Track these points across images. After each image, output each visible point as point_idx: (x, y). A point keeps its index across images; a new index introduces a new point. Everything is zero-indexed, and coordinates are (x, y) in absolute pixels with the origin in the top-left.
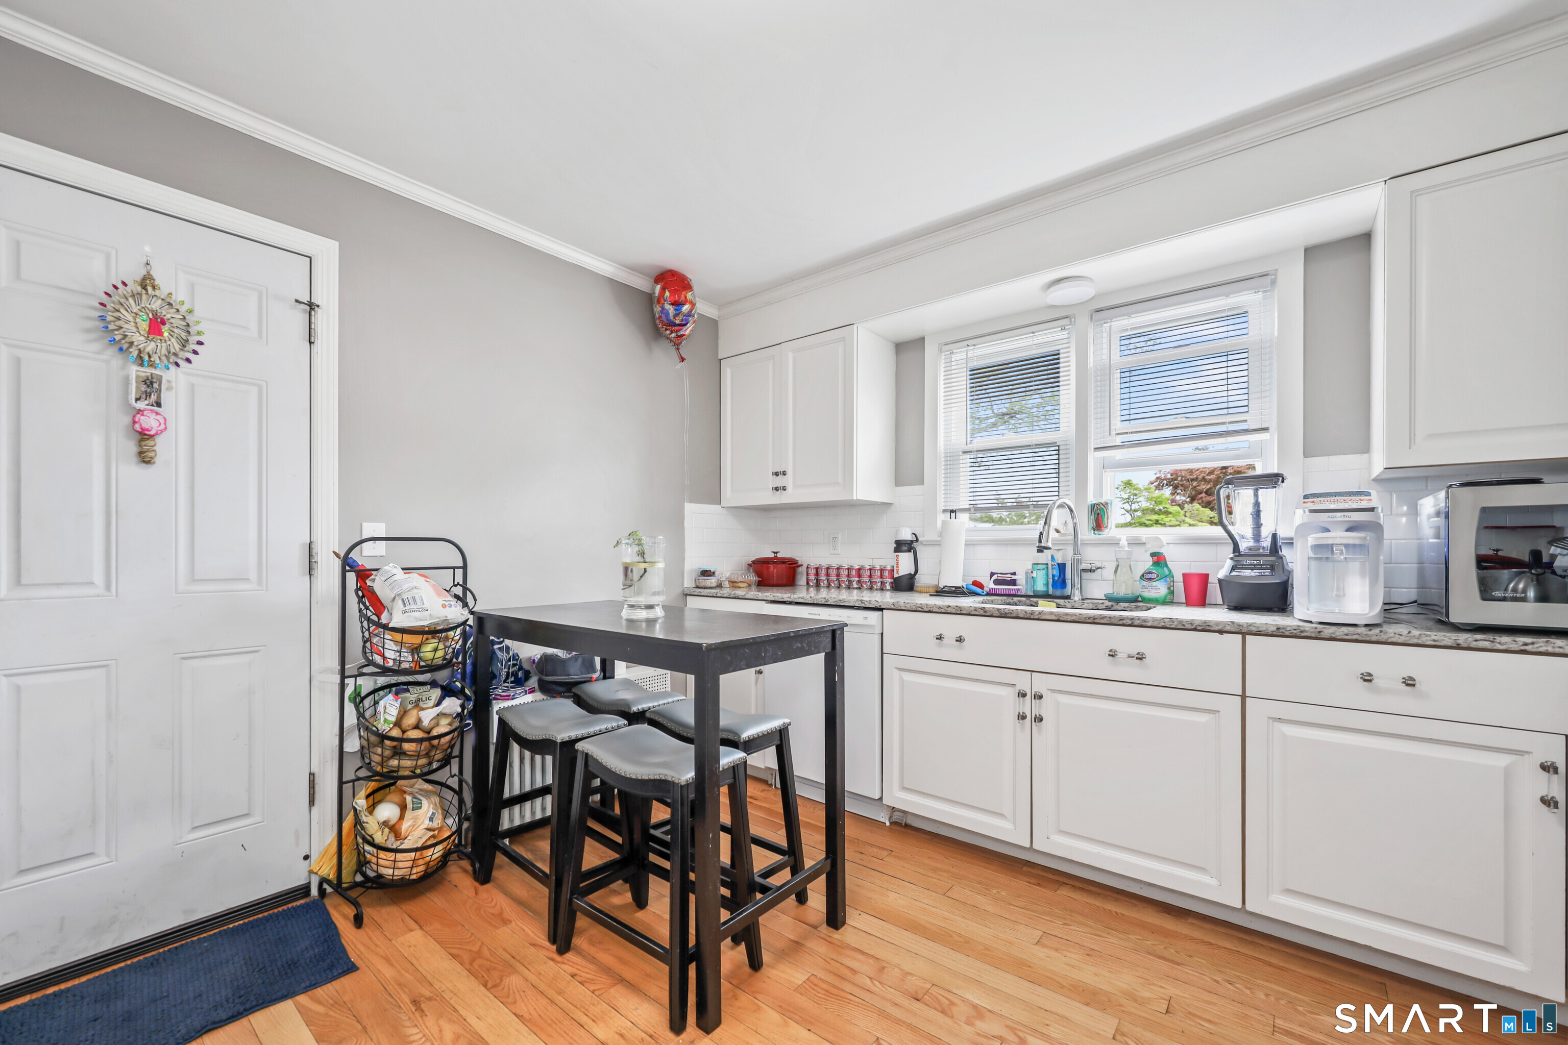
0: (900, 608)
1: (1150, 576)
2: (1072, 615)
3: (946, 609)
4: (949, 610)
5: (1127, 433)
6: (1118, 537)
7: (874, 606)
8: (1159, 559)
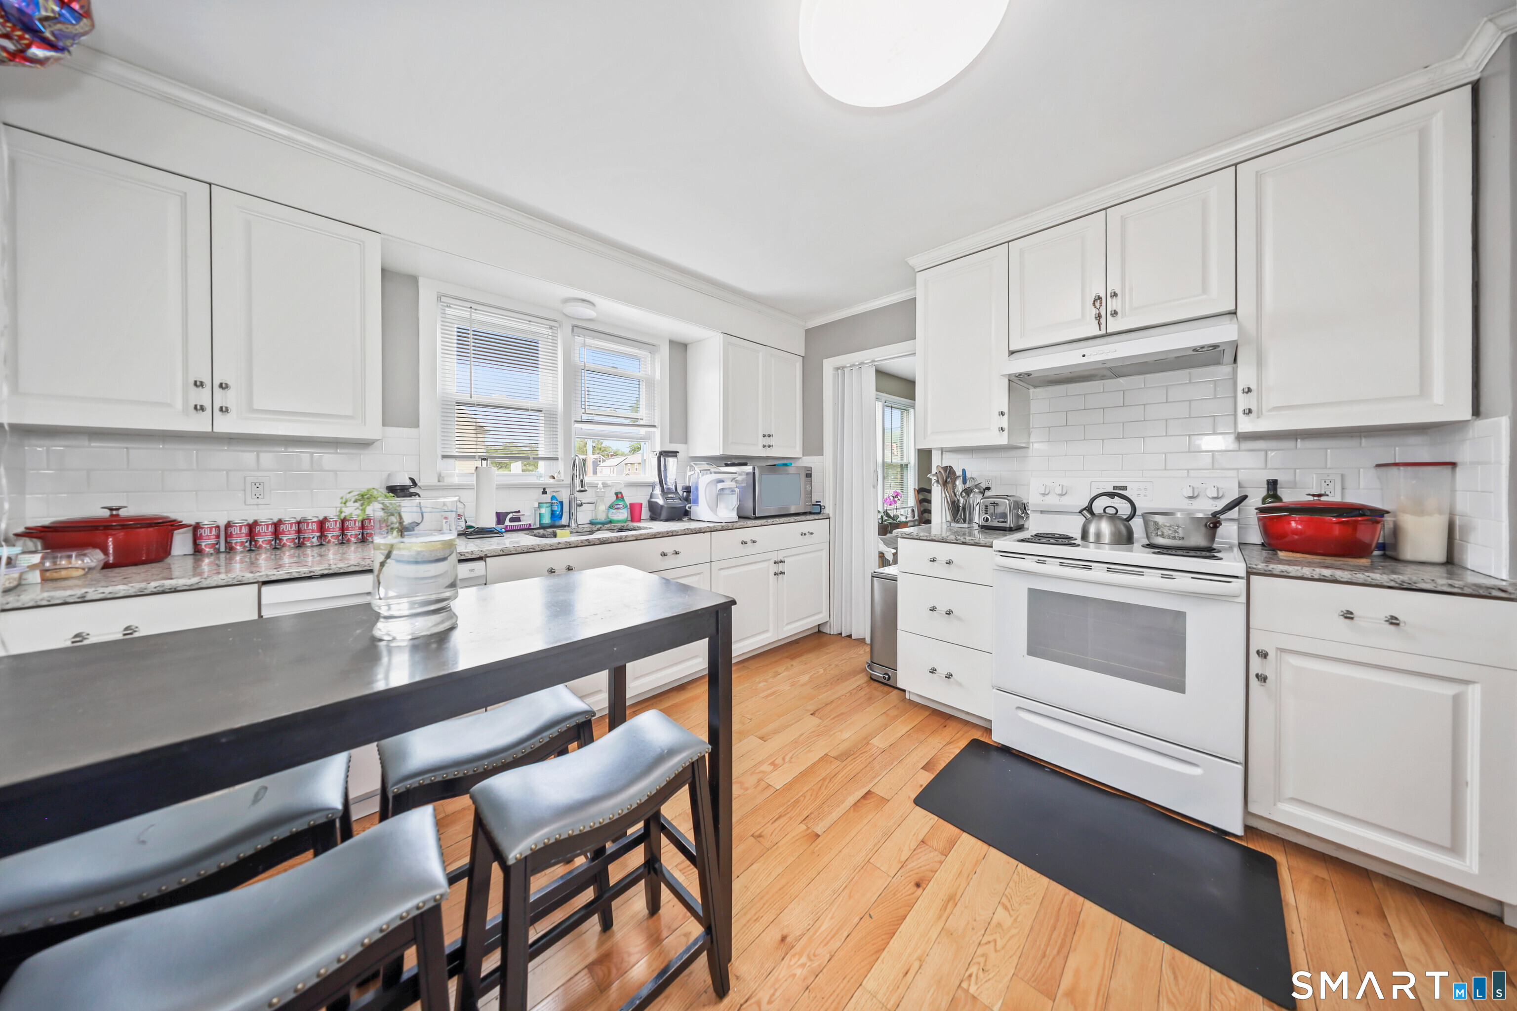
0: (510, 553)
1: (618, 506)
2: (645, 534)
3: (557, 546)
4: (560, 546)
5: (592, 414)
6: (596, 482)
7: (478, 556)
8: (619, 496)
